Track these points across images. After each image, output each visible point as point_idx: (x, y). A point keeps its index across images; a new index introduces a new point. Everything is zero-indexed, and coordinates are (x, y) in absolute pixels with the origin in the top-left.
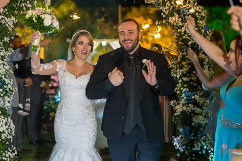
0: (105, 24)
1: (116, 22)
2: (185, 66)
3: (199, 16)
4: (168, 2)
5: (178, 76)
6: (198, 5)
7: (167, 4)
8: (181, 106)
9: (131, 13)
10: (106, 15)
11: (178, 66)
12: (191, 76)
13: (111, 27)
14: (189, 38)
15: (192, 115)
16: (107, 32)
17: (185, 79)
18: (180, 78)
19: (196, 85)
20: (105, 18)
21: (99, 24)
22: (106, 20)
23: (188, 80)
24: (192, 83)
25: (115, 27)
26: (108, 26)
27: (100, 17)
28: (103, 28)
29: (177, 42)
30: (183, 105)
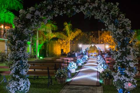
0: (93, 38)
1: (97, 37)
2: (119, 53)
3: (126, 24)
4: (108, 18)
5: (115, 59)
6: (125, 18)
7: (107, 19)
8: (117, 76)
9: (104, 33)
10: (93, 34)
11: (115, 53)
12: (122, 59)
13: (96, 39)
14: (120, 37)
15: (124, 81)
16: (94, 41)
17: (119, 60)
18: (116, 60)
19: (126, 64)
20: (93, 36)
21: (91, 38)
22: (94, 36)
23: (121, 61)
24: (123, 63)
25: (97, 39)
26: (94, 39)
27: (91, 35)
28: (92, 40)
29: (114, 40)
30: (119, 76)
